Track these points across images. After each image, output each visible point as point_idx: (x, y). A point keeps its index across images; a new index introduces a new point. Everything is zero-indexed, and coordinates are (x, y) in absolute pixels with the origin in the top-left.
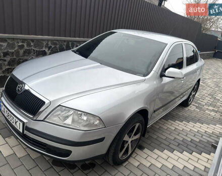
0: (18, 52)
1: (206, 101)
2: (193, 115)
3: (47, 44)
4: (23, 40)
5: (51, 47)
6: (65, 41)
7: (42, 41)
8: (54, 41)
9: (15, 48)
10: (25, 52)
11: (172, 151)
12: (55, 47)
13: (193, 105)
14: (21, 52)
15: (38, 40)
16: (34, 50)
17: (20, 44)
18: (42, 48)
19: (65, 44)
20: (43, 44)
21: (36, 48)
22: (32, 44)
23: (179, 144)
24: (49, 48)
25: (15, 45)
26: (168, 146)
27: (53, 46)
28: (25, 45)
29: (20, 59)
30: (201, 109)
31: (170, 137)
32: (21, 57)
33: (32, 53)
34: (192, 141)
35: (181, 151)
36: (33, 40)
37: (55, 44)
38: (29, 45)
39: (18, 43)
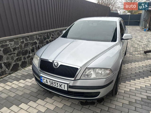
0: (21, 46)
1: (132, 50)
2: (131, 59)
3: (37, 37)
4: (23, 38)
5: (39, 38)
6: (45, 33)
7: (33, 36)
8: (40, 34)
9: (19, 44)
10: (25, 45)
11: (134, 80)
12: (41, 38)
13: (127, 54)
14: (23, 45)
15: (31, 36)
16: (30, 42)
17: (22, 41)
18: (34, 40)
19: (46, 34)
20: (34, 37)
21: (30, 41)
22: (28, 39)
23: (135, 75)
24: (38, 39)
25: (19, 41)
26: (131, 78)
27: (40, 38)
28: (24, 40)
29: (23, 50)
30: (132, 54)
31: (128, 73)
32: (23, 49)
33: (29, 45)
34: (140, 72)
35: (138, 78)
36: (28, 37)
37: (41, 36)
38: (26, 40)
39: (20, 40)
